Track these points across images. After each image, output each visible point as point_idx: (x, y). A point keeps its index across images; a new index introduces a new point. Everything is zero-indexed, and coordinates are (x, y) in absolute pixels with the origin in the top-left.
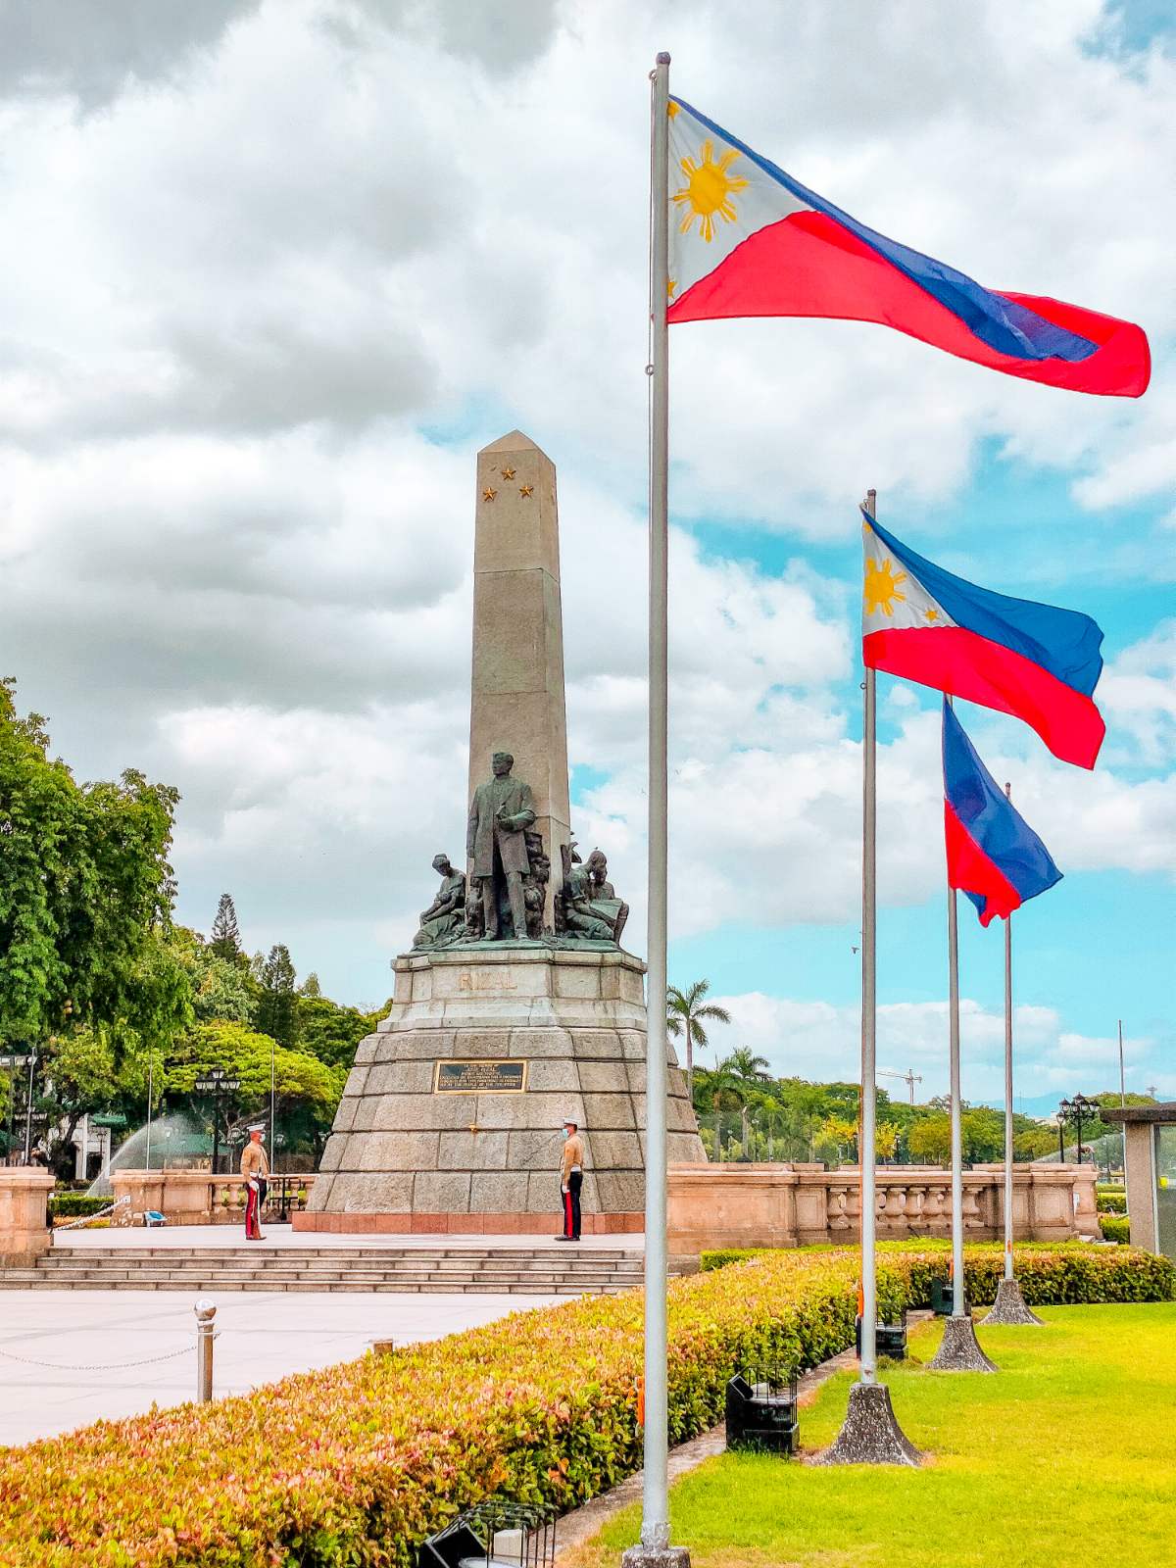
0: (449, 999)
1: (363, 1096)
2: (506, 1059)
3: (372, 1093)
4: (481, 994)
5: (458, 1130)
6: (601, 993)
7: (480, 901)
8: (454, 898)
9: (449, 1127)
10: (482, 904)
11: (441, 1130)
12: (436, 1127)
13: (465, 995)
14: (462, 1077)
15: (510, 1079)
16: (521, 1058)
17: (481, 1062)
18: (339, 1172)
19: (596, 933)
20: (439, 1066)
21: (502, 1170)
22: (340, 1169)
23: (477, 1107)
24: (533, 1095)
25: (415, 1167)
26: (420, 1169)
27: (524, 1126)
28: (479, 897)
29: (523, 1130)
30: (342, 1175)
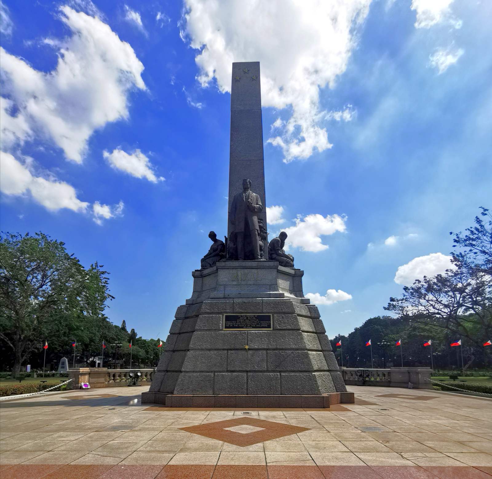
0: (227, 285)
1: (180, 333)
2: (261, 313)
3: (185, 331)
4: (243, 283)
5: (237, 349)
6: (294, 288)
7: (235, 246)
8: (219, 249)
9: (232, 347)
10: (237, 248)
11: (228, 350)
12: (225, 347)
13: (235, 283)
14: (238, 322)
15: (264, 323)
16: (269, 313)
17: (247, 314)
18: (167, 371)
19: (287, 264)
20: (224, 317)
21: (264, 371)
22: (168, 369)
23: (248, 337)
24: (278, 332)
25: (214, 369)
26: (217, 370)
27: (275, 347)
28: (234, 245)
29: (274, 349)
30: (169, 373)
